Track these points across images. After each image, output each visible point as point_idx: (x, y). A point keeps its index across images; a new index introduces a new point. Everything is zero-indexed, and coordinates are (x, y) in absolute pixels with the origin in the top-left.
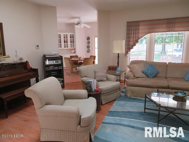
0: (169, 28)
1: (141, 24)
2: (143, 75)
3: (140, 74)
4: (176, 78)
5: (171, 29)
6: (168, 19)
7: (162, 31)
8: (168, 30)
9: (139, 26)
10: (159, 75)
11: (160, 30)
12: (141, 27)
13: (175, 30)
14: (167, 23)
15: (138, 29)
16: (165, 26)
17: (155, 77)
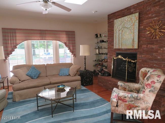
0: (42, 37)
1: (17, 31)
2: (28, 78)
3: (25, 77)
4: (54, 75)
5: (43, 38)
6: (40, 30)
7: (37, 39)
8: (42, 39)
9: (15, 33)
10: (41, 75)
11: (36, 38)
12: (17, 35)
13: (46, 39)
14: (40, 33)
15: (15, 36)
16: (39, 35)
17: (38, 77)
